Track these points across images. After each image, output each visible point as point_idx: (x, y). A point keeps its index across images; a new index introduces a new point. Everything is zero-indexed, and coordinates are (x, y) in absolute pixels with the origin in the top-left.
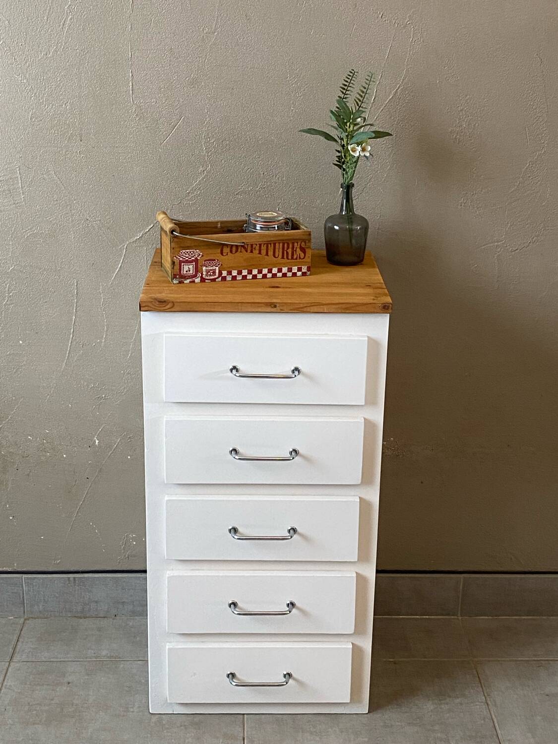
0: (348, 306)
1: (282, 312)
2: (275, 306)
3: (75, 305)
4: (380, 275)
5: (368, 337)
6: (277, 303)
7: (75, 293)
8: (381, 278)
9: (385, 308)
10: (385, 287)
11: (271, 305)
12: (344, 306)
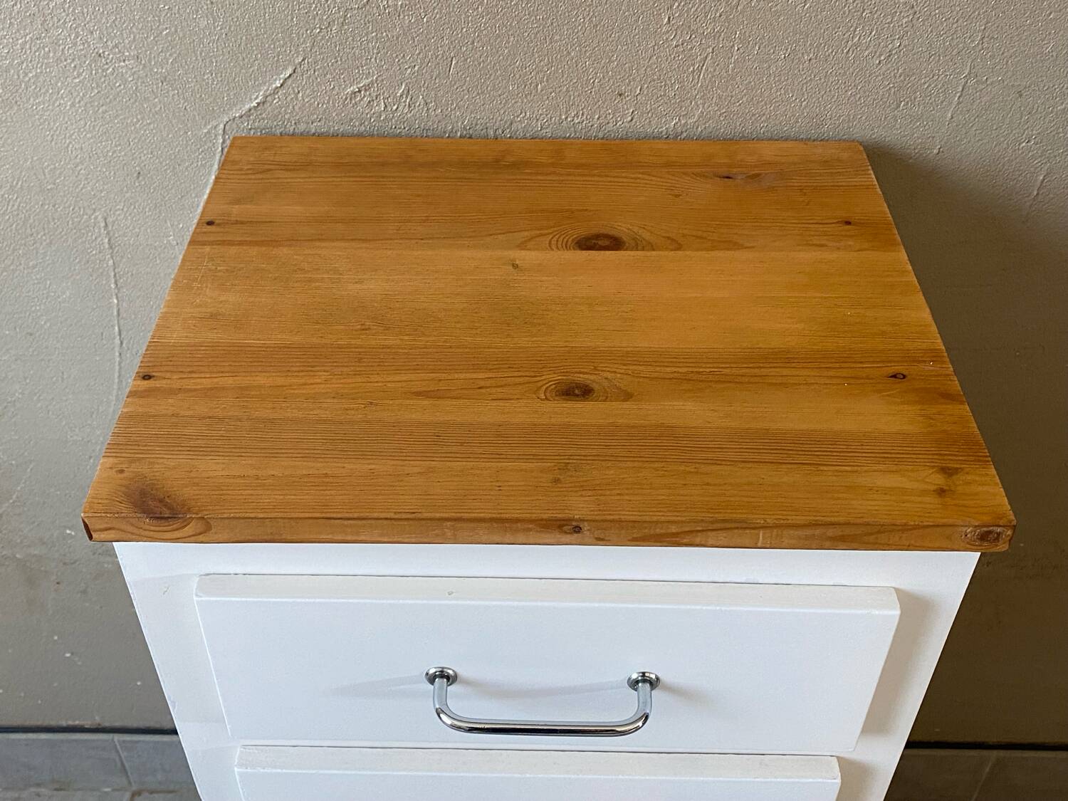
0: (848, 531)
1: (600, 541)
2: (577, 530)
3: (113, 274)
4: (920, 299)
5: (897, 590)
6: (583, 520)
7: (107, 246)
8: (926, 315)
9: (984, 538)
10: (955, 385)
11: (560, 527)
12: (831, 532)
